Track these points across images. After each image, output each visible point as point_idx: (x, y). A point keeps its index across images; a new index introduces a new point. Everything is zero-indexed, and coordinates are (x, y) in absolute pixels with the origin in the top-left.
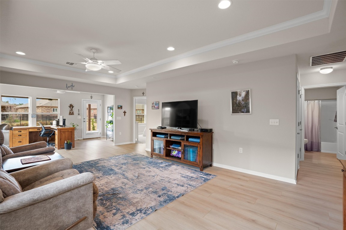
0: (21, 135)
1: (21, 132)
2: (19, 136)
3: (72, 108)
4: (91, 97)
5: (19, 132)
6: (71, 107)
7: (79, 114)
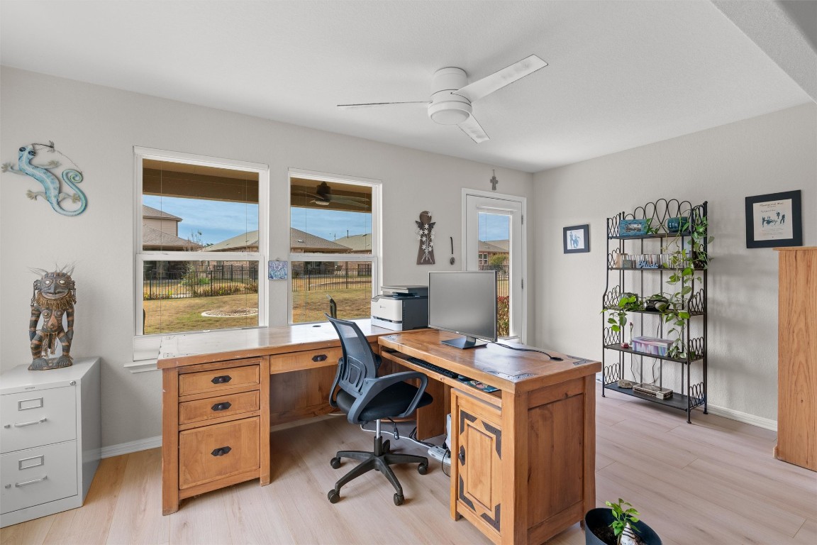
0: (225, 406)
1: (226, 379)
2: (215, 408)
3: (430, 230)
4: (494, 181)
5: (216, 381)
6: (427, 226)
7: (452, 261)
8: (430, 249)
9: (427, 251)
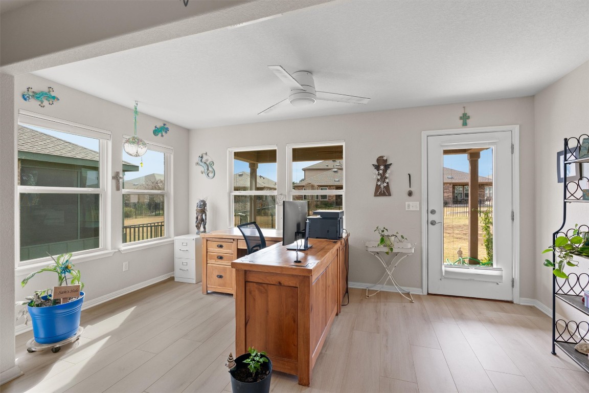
2: (218, 257)
3: (385, 171)
4: (465, 118)
5: (218, 247)
6: (382, 167)
7: (410, 194)
8: (385, 184)
9: (382, 186)
